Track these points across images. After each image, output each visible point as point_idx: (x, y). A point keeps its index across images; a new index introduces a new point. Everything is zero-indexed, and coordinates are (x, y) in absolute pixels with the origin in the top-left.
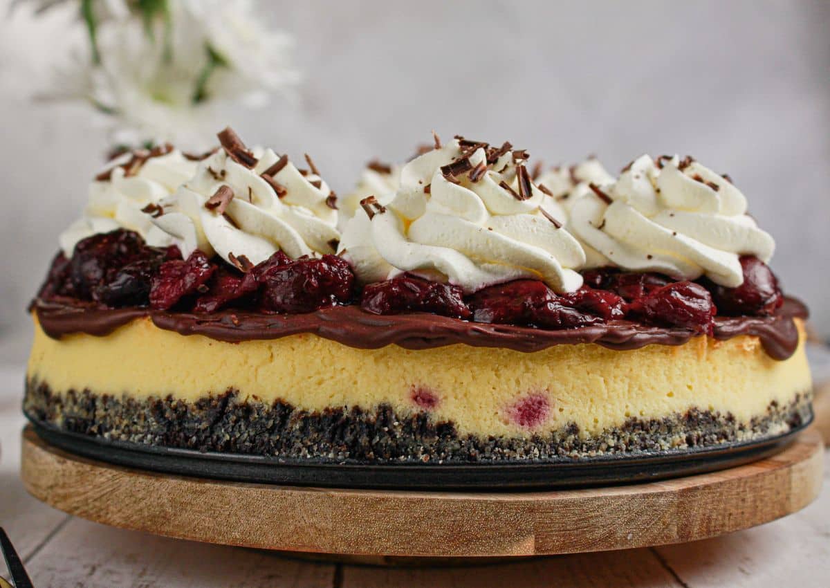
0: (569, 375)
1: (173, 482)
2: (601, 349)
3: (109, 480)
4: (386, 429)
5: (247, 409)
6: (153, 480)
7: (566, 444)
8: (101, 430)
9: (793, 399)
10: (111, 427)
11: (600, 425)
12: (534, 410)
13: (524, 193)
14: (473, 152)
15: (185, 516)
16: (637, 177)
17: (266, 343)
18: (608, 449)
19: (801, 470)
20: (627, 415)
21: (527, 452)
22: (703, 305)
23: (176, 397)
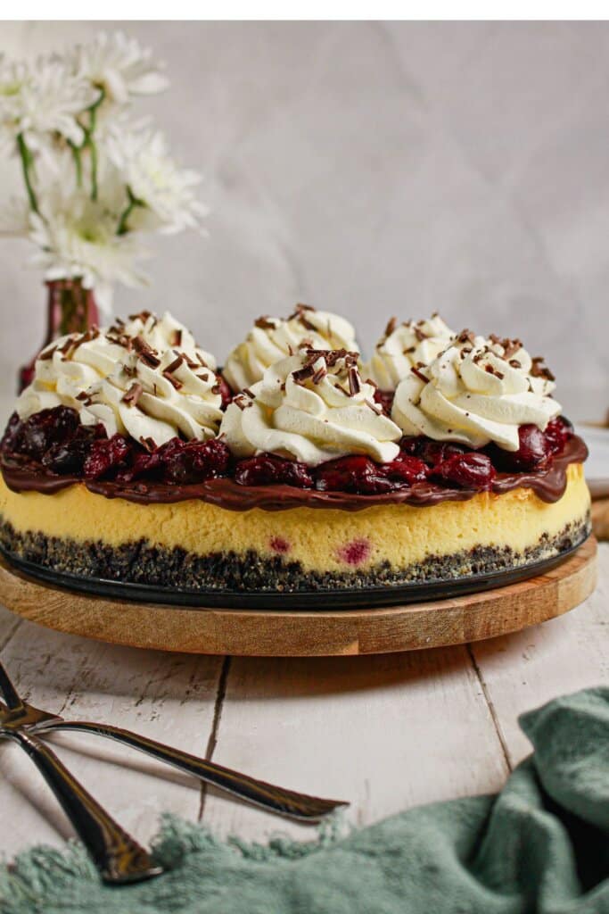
0: (383, 525)
1: (103, 603)
2: (407, 507)
3: (58, 599)
4: (253, 568)
5: (154, 552)
6: (90, 601)
7: (381, 576)
8: (52, 563)
9: (563, 528)
10: (59, 562)
11: (406, 562)
12: (359, 553)
13: (353, 390)
14: (316, 360)
15: (114, 627)
16: (444, 367)
17: (167, 506)
18: (413, 578)
19: (567, 583)
20: (427, 553)
21: (353, 582)
22: (484, 471)
23: (105, 542)
